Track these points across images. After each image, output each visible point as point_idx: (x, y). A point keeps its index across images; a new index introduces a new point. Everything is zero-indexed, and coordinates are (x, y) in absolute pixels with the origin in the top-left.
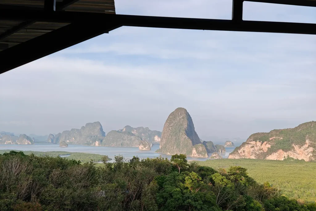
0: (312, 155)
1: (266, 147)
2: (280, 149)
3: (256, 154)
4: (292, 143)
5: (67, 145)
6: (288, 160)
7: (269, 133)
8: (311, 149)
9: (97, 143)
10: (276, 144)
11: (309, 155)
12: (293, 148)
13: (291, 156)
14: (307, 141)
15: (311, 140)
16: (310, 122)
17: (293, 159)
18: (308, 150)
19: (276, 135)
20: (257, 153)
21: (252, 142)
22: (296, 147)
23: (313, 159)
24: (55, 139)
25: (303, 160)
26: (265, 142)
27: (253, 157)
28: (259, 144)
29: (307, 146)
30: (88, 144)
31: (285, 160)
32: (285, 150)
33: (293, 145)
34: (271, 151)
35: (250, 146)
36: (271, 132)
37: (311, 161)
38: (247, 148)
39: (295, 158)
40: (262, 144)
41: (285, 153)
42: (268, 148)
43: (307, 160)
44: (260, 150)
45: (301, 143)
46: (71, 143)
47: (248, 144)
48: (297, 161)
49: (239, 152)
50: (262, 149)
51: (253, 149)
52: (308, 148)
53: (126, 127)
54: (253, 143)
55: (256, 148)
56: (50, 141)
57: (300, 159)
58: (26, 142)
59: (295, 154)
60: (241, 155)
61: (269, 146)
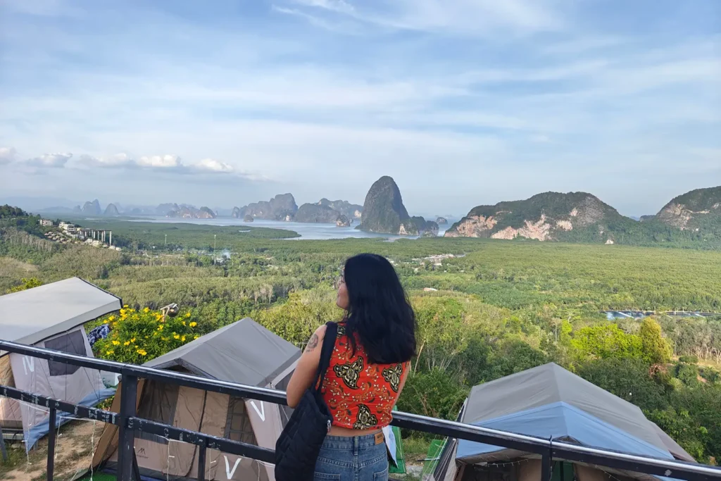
0: (548, 233)
1: (491, 223)
2: (508, 226)
3: (478, 231)
4: (524, 218)
5: (252, 220)
6: (518, 239)
7: (494, 206)
8: (547, 226)
9: (288, 218)
10: (504, 220)
11: (545, 233)
12: (525, 224)
13: (522, 235)
14: (543, 216)
15: (547, 214)
16: (546, 193)
17: (524, 238)
18: (544, 227)
19: (504, 209)
20: (480, 230)
21: (473, 217)
22: (529, 224)
23: (550, 238)
24: (241, 212)
25: (537, 240)
26: (491, 217)
27: (475, 235)
28: (482, 219)
29: (543, 222)
30: (278, 219)
31: (514, 239)
32: (515, 227)
33: (525, 221)
34: (497, 228)
35: (471, 221)
36: (498, 204)
37: (547, 241)
38: (468, 225)
39: (527, 237)
40: (486, 219)
41: (515, 231)
42: (494, 225)
43: (542, 239)
44: (484, 226)
45: (535, 219)
46: (258, 218)
47: (469, 219)
48: (530, 240)
49: (458, 229)
50: (486, 226)
51: (475, 225)
52: (544, 224)
53: (321, 200)
54: (476, 218)
55: (478, 224)
56: (235, 215)
57: (533, 238)
58: (207, 215)
59: (527, 231)
60: (460, 232)
61: (496, 222)
